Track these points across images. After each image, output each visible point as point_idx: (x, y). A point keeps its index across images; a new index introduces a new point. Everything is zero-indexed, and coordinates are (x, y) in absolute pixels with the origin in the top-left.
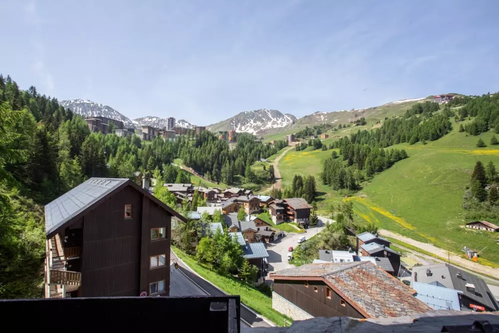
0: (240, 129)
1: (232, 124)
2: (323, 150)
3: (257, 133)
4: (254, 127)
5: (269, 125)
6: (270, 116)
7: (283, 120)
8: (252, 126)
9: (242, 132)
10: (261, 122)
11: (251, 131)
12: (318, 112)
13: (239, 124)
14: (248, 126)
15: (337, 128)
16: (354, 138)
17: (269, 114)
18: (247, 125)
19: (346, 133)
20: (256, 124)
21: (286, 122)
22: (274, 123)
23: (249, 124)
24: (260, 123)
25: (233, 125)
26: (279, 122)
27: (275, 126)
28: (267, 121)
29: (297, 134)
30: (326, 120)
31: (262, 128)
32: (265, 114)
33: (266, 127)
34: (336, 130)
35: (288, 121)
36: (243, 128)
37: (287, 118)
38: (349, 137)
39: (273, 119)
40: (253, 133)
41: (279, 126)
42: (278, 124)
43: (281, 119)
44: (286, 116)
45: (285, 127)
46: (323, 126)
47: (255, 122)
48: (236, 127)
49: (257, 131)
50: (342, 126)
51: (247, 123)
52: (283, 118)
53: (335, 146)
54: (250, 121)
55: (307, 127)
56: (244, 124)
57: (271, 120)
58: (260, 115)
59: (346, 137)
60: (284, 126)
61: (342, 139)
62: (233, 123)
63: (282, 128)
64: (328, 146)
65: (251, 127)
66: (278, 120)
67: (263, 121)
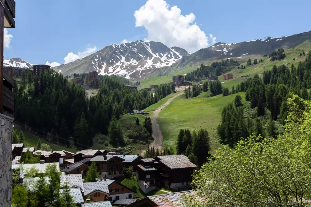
0: (106, 70)
1: (93, 63)
2: (224, 95)
3: (131, 76)
4: (126, 67)
5: (149, 63)
6: (150, 51)
7: (169, 55)
8: (124, 66)
9: (109, 75)
10: (137, 61)
11: (122, 72)
12: (220, 43)
13: (105, 63)
14: (118, 66)
15: (245, 64)
16: (268, 77)
17: (149, 47)
18: (117, 64)
19: (259, 71)
20: (129, 63)
21: (173, 59)
22: (155, 61)
23: (119, 63)
24: (135, 61)
25: (95, 65)
26: (163, 59)
27: (158, 65)
28: (146, 58)
29: (188, 75)
30: (231, 54)
31: (138, 69)
32: (142, 48)
33: (145, 66)
34: (243, 68)
35: (176, 57)
36: (111, 69)
37: (174, 54)
38: (261, 76)
39: (154, 56)
40: (125, 75)
41: (164, 65)
42: (162, 62)
43: (166, 55)
44: (173, 50)
45: (171, 66)
46: (225, 64)
47: (127, 60)
48: (100, 67)
49: (131, 73)
50: (253, 62)
51: (117, 62)
52: (169, 53)
53: (240, 89)
54: (121, 58)
55: (202, 65)
56: (112, 64)
57: (151, 56)
58: (136, 50)
59: (256, 76)
60: (170, 64)
61: (251, 79)
62: (95, 62)
63: (168, 67)
64: (230, 90)
65: (122, 67)
66: (161, 56)
67: (138, 59)
